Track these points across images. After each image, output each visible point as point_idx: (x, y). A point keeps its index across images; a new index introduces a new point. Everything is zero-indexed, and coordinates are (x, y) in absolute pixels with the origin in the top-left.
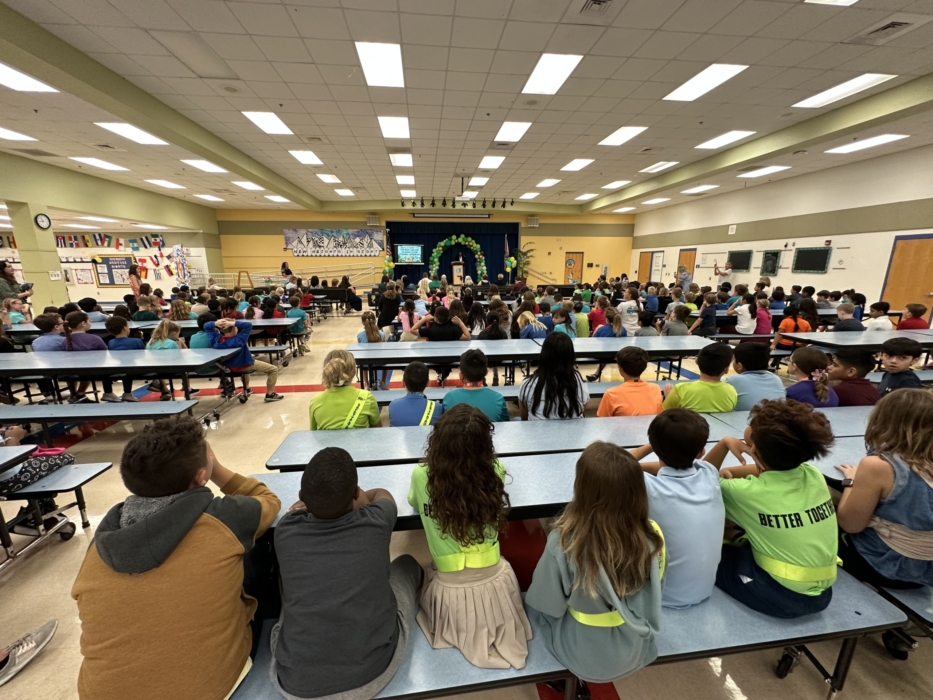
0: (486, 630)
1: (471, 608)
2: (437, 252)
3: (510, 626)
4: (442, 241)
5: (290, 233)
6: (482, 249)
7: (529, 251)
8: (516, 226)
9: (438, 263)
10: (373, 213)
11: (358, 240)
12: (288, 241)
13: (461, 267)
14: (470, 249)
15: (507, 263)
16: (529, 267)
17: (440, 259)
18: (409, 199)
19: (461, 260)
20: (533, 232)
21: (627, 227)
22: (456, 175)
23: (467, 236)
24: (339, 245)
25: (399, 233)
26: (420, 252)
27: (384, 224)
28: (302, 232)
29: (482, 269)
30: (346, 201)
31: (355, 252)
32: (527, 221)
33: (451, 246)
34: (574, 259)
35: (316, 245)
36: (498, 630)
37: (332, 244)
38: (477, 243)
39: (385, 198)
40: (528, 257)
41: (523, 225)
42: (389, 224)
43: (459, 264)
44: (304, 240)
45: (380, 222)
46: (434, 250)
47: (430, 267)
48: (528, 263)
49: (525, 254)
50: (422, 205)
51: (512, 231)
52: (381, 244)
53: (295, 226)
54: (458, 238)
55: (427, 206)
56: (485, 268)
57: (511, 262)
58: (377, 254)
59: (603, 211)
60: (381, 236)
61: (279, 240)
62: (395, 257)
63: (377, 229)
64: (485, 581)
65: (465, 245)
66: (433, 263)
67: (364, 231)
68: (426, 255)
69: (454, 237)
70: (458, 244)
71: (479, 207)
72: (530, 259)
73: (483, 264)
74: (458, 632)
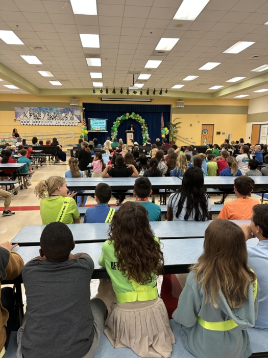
0: (147, 337)
1: (138, 323)
2: (116, 124)
3: (162, 336)
4: (120, 116)
5: (18, 110)
6: (146, 122)
7: (177, 124)
8: (169, 107)
9: (117, 132)
10: (74, 97)
11: (64, 115)
12: (17, 115)
13: (132, 134)
14: (138, 122)
15: (162, 131)
16: (177, 134)
17: (118, 129)
18: (98, 88)
19: (132, 129)
20: (180, 111)
21: (244, 108)
22: (130, 73)
23: (136, 113)
24: (51, 118)
25: (91, 111)
26: (105, 124)
27: (81, 105)
28: (27, 109)
29: (146, 135)
30: (57, 89)
31: (62, 123)
32: (177, 104)
33: (126, 120)
34: (207, 129)
35: (36, 118)
36: (154, 337)
37: (46, 117)
38: (143, 118)
39: (82, 87)
40: (176, 128)
41: (173, 106)
42: (85, 105)
43: (131, 132)
44: (28, 115)
45: (78, 103)
46: (114, 123)
47: (112, 134)
48: (176, 132)
49: (174, 126)
50: (107, 92)
51: (165, 111)
52: (79, 118)
53: (22, 105)
54: (130, 115)
55: (110, 93)
56: (148, 135)
57: (165, 131)
58: (76, 125)
59: (227, 97)
60: (79, 113)
61: (11, 114)
62: (88, 127)
63: (77, 107)
64: (147, 308)
65: (135, 120)
66: (113, 131)
67: (68, 109)
68: (109, 126)
69: (128, 114)
70: (130, 119)
71: (144, 94)
72: (178, 129)
73: (146, 132)
74: (130, 338)
